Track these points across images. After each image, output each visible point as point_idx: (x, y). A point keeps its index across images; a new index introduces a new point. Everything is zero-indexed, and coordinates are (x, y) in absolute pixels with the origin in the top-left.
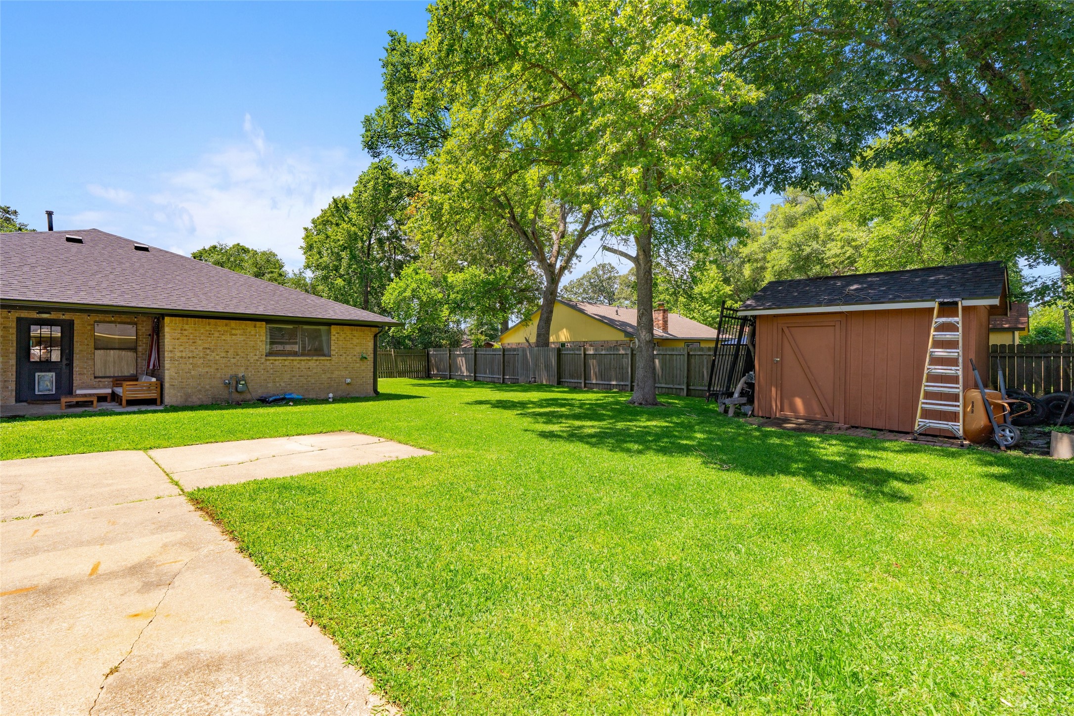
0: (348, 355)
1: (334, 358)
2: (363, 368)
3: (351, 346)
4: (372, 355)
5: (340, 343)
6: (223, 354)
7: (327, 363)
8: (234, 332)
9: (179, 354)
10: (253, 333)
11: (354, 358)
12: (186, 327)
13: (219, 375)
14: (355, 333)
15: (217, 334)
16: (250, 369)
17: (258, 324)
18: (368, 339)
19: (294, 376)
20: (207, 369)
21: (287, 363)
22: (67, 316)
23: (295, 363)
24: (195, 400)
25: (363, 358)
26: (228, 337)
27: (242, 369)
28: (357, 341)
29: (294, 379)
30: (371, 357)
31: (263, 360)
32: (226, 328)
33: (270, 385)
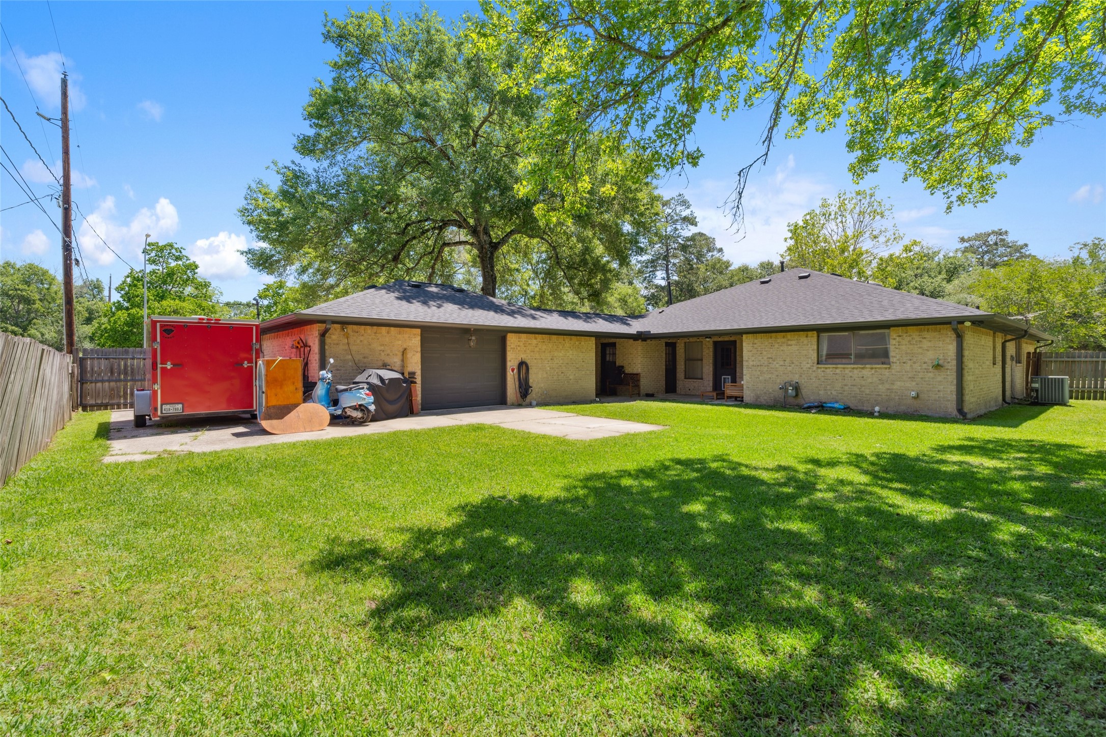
0: (915, 363)
1: (894, 366)
2: (939, 379)
3: (920, 350)
4: (954, 362)
5: (903, 347)
6: (782, 363)
7: (886, 372)
8: (790, 342)
9: (751, 363)
10: (805, 342)
11: (925, 366)
12: (756, 341)
13: (778, 381)
14: (925, 334)
15: (777, 346)
16: (803, 376)
17: (810, 333)
18: (948, 340)
19: (846, 385)
20: (770, 376)
21: (838, 371)
22: (732, 339)
23: (847, 371)
24: (762, 400)
25: (938, 366)
26: (785, 348)
27: (797, 376)
28: (929, 344)
29: (846, 388)
30: (952, 365)
31: (815, 368)
32: (783, 340)
33: (822, 392)
